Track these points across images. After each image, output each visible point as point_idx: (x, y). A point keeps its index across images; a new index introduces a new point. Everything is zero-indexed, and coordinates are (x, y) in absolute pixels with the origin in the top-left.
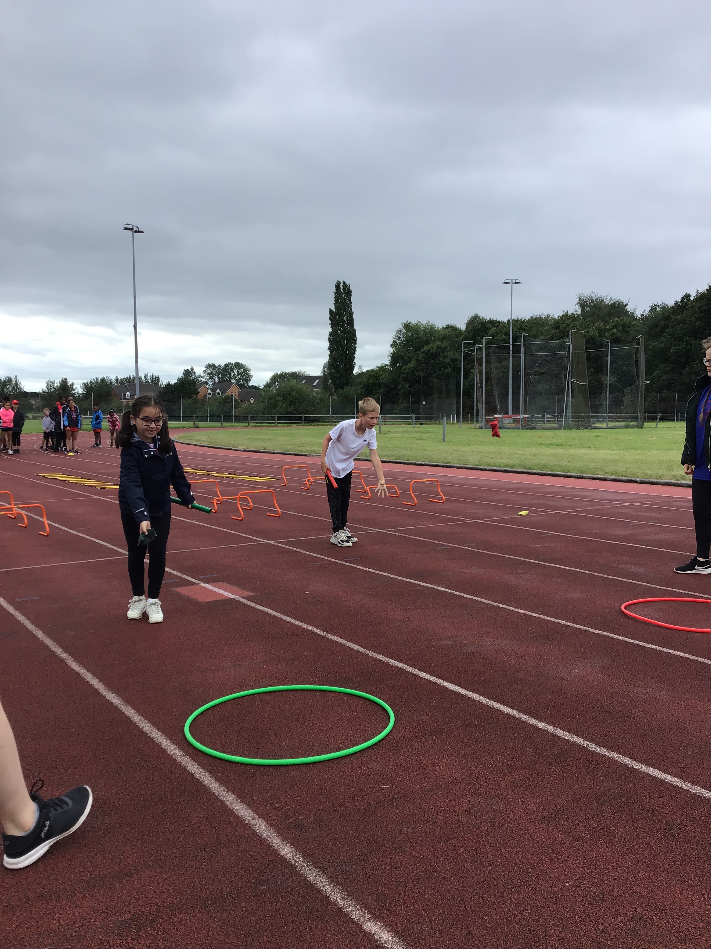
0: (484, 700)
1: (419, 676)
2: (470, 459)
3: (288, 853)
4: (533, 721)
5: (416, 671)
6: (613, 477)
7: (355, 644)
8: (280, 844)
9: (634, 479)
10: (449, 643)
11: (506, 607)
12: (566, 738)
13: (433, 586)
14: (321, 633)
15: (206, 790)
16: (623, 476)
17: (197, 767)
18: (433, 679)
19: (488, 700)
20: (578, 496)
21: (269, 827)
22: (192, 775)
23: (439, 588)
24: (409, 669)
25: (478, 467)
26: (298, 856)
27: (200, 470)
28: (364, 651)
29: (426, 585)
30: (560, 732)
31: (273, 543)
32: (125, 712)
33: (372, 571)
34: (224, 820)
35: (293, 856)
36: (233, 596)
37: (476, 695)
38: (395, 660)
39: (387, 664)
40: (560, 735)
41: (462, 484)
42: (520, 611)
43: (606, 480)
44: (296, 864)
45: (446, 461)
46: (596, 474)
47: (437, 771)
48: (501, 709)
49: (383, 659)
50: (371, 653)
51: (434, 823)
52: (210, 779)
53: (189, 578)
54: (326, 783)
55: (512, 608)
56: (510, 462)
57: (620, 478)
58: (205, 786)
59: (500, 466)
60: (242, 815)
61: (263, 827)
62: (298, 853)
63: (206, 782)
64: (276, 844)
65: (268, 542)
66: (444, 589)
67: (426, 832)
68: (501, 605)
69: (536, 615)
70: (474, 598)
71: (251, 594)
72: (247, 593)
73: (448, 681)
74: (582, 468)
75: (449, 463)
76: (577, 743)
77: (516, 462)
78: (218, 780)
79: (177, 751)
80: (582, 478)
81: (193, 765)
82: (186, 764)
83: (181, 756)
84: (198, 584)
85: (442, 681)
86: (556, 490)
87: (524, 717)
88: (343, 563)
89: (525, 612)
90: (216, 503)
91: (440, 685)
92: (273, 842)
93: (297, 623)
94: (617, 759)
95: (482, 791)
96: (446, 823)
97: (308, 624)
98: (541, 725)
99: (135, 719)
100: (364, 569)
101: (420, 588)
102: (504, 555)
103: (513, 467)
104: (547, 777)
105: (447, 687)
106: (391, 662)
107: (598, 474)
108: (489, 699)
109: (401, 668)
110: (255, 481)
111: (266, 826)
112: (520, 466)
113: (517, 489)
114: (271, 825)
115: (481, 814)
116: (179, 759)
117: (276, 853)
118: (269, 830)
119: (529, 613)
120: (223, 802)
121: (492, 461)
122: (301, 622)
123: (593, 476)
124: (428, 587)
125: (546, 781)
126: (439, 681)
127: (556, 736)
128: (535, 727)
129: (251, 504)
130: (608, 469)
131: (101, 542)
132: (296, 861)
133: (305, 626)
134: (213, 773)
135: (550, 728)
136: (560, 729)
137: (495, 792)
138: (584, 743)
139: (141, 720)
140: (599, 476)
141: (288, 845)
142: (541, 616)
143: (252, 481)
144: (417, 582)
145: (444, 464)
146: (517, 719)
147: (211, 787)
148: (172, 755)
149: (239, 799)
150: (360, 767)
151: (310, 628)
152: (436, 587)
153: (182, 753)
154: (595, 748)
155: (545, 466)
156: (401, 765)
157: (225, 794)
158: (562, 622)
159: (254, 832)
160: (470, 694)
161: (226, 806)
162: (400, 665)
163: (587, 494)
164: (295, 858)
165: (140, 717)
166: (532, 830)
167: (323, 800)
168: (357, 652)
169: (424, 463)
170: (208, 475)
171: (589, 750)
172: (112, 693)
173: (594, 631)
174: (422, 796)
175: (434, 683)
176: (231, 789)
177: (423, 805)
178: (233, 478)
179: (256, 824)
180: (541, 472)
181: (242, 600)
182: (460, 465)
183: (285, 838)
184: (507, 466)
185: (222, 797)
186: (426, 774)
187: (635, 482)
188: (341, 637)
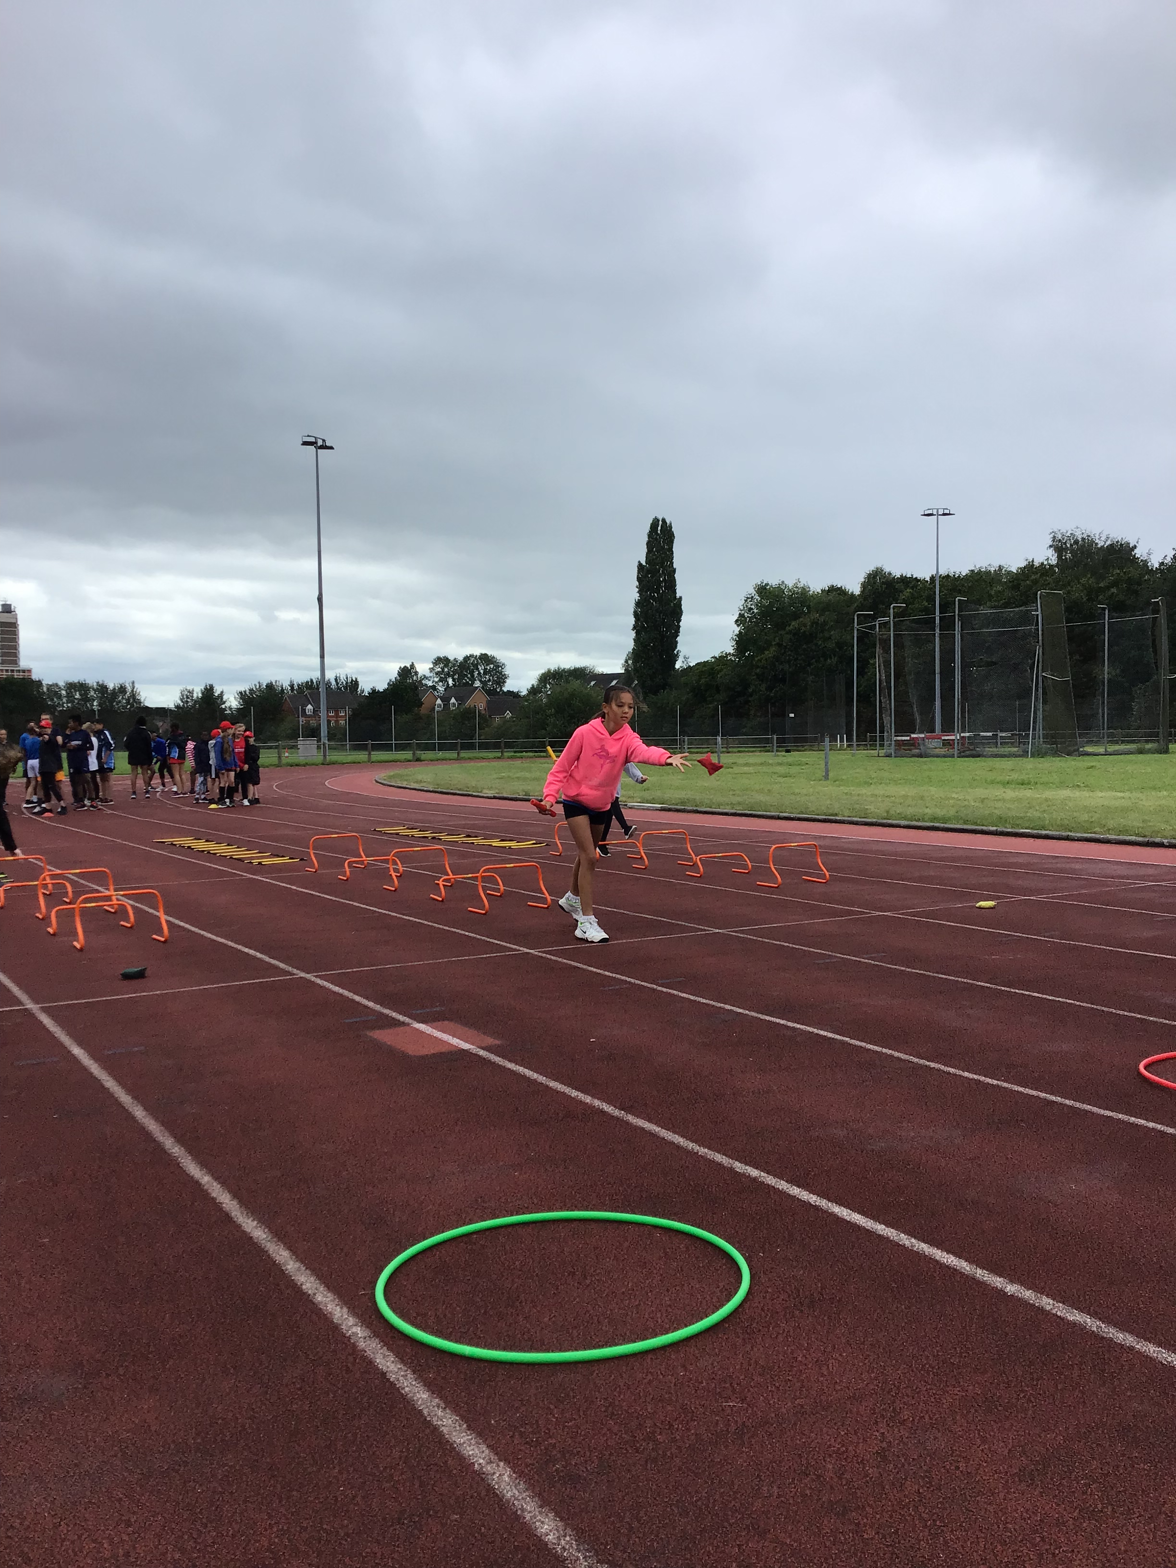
0: (905, 1240)
1: (789, 1195)
2: (871, 808)
3: (551, 1531)
4: (998, 1282)
5: (783, 1185)
6: (1121, 837)
7: (675, 1132)
8: (537, 1513)
9: (1157, 840)
10: (841, 1133)
11: (942, 1067)
12: (1059, 1313)
13: (811, 1029)
14: (617, 1113)
15: (406, 1403)
16: (1137, 835)
17: (392, 1359)
18: (813, 1199)
19: (913, 1240)
20: (1062, 871)
21: (516, 1479)
22: (384, 1374)
23: (822, 1033)
24: (770, 1180)
25: (885, 821)
26: (568, 1538)
27: (420, 831)
28: (691, 1145)
29: (798, 1026)
30: (1047, 1303)
31: (536, 953)
32: (274, 1255)
33: (704, 1001)
34: (436, 1464)
35: (558, 1538)
36: (466, 1046)
37: (892, 1230)
38: (746, 1164)
39: (731, 1170)
40: (1048, 1308)
41: (857, 851)
42: (966, 1074)
43: (1108, 842)
44: (565, 1554)
45: (831, 811)
46: (1091, 833)
47: (823, 1375)
48: (937, 1258)
49: (724, 1162)
50: (703, 1151)
51: (819, 1477)
52: (414, 1383)
53: (394, 1015)
54: (622, 1397)
55: (952, 1070)
56: (940, 813)
57: (1133, 838)
58: (404, 1397)
59: (924, 820)
60: (469, 1456)
61: (506, 1478)
62: (569, 1531)
63: (407, 1389)
64: (530, 1512)
65: (528, 951)
66: (830, 1035)
67: (804, 1495)
68: (932, 1065)
69: (995, 1082)
70: (884, 1050)
71: (497, 1042)
72: (490, 1041)
73: (840, 1203)
74: (1066, 822)
75: (836, 815)
76: (1080, 1324)
77: (952, 812)
78: (429, 1385)
79: (359, 1329)
80: (1067, 838)
81: (384, 1356)
82: (373, 1353)
83: (365, 1338)
84: (408, 1024)
85: (830, 1204)
86: (1020, 860)
87: (981, 1274)
88: (655, 987)
89: (976, 1077)
90: (444, 885)
91: (826, 1212)
92: (523, 1510)
93: (574, 1093)
94: (1155, 1355)
95: (906, 1414)
96: (840, 1478)
97: (593, 1096)
98: (1011, 1289)
99: (289, 1267)
100: (692, 997)
101: (789, 1033)
102: (935, 975)
103: (945, 820)
104: (1026, 1389)
105: (839, 1214)
106: (739, 1166)
107: (1095, 833)
108: (915, 1238)
109: (755, 1179)
110: (510, 847)
111: (510, 1476)
112: (957, 818)
113: (954, 859)
114: (521, 1474)
115: (905, 1460)
116: (362, 1344)
117: (528, 1531)
118: (515, 1487)
119: (982, 1078)
120: (435, 1429)
121: (910, 811)
122: (582, 1092)
123: (1086, 835)
124: (802, 1030)
125: (1024, 1397)
126: (823, 1203)
127: (1041, 1310)
128: (1001, 1294)
129: (502, 888)
130: (1111, 824)
131: (252, 952)
132: (564, 1548)
133: (588, 1099)
134: (419, 1372)
135: (1028, 1294)
136: (1047, 1296)
137: (931, 1419)
138: (1091, 1323)
139: (299, 1269)
140: (1097, 836)
141: (551, 1515)
142: (1005, 1085)
143: (505, 847)
144: (782, 1022)
145: (827, 817)
146: (967, 1276)
147: (415, 1398)
148: (349, 1338)
149: (466, 1423)
150: (684, 1366)
151: (597, 1103)
152: (816, 1031)
153: (367, 1333)
154: (1113, 1334)
155: (1001, 819)
156: (756, 1363)
157: (440, 1413)
158: (1043, 1095)
159: (490, 1489)
160: (881, 1229)
161: (442, 1435)
162: (754, 1173)
163: (1078, 866)
164: (563, 1542)
165: (298, 1265)
166: (1002, 1495)
167: (615, 1429)
168: (678, 1147)
169: (792, 816)
170: (434, 838)
171: (1103, 1338)
172: (253, 1221)
173: (1102, 1112)
174: (795, 1424)
175: (817, 1208)
176: (451, 1404)
177: (798, 1442)
178: (473, 843)
179: (494, 1473)
180: (995, 828)
181: (482, 1053)
182: (855, 819)
183: (545, 1503)
184: (934, 819)
185: (435, 1419)
186: (803, 1381)
187: (1160, 845)
188: (650, 1120)
